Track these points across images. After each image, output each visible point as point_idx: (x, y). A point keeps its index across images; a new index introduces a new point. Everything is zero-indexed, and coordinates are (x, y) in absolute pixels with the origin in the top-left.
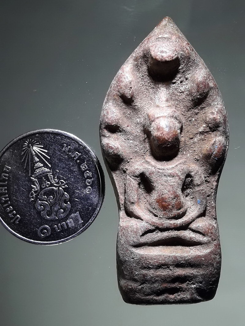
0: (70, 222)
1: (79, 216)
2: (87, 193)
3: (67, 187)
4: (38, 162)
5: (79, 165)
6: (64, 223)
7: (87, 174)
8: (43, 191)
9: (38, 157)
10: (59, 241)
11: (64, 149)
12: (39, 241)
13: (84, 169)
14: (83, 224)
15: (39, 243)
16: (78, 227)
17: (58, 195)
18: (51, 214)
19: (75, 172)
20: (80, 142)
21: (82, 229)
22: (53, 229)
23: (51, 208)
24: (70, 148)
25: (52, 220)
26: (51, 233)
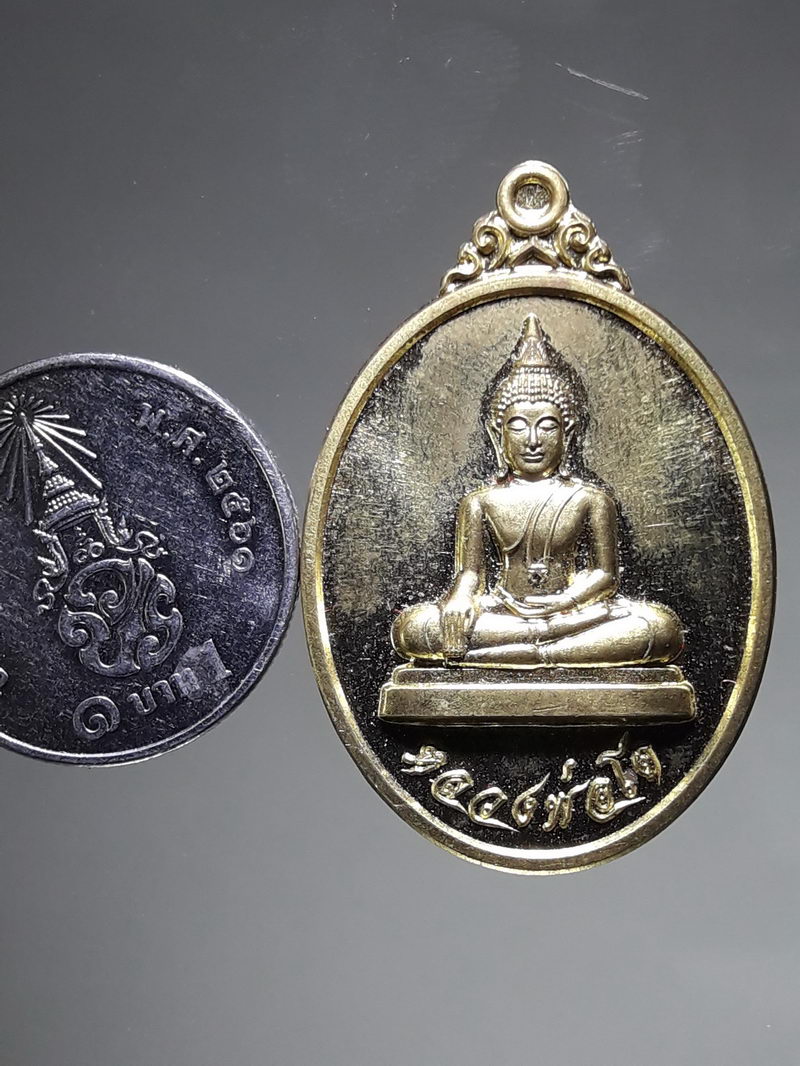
0: (187, 678)
1: (216, 655)
3: (166, 553)
4: (54, 473)
5: (201, 473)
6: (166, 682)
7: (233, 503)
8: (81, 575)
9: (55, 455)
10: (150, 746)
11: (142, 422)
12: (79, 753)
13: (219, 485)
14: (232, 681)
15: (79, 759)
16: (216, 694)
17: (134, 584)
18: (116, 655)
19: (187, 498)
20: (200, 391)
21: (229, 698)
22: (127, 708)
24: (164, 416)
25: (120, 678)
26: (121, 721)
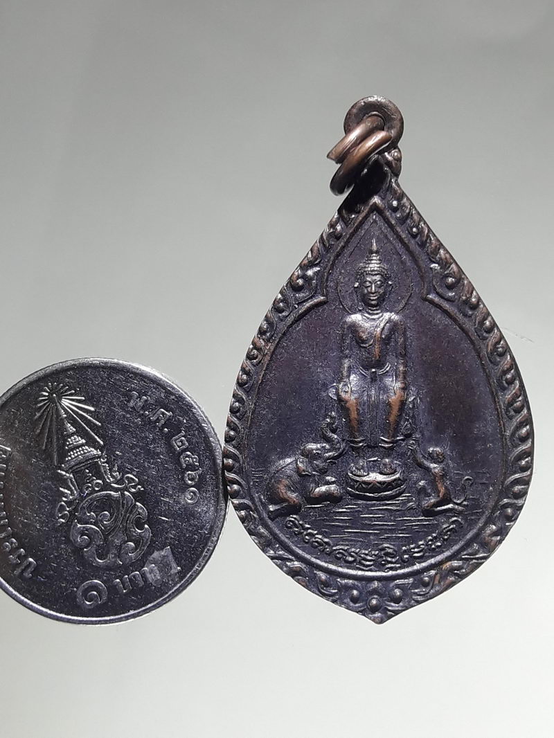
2: (189, 504)
23: (106, 540)
